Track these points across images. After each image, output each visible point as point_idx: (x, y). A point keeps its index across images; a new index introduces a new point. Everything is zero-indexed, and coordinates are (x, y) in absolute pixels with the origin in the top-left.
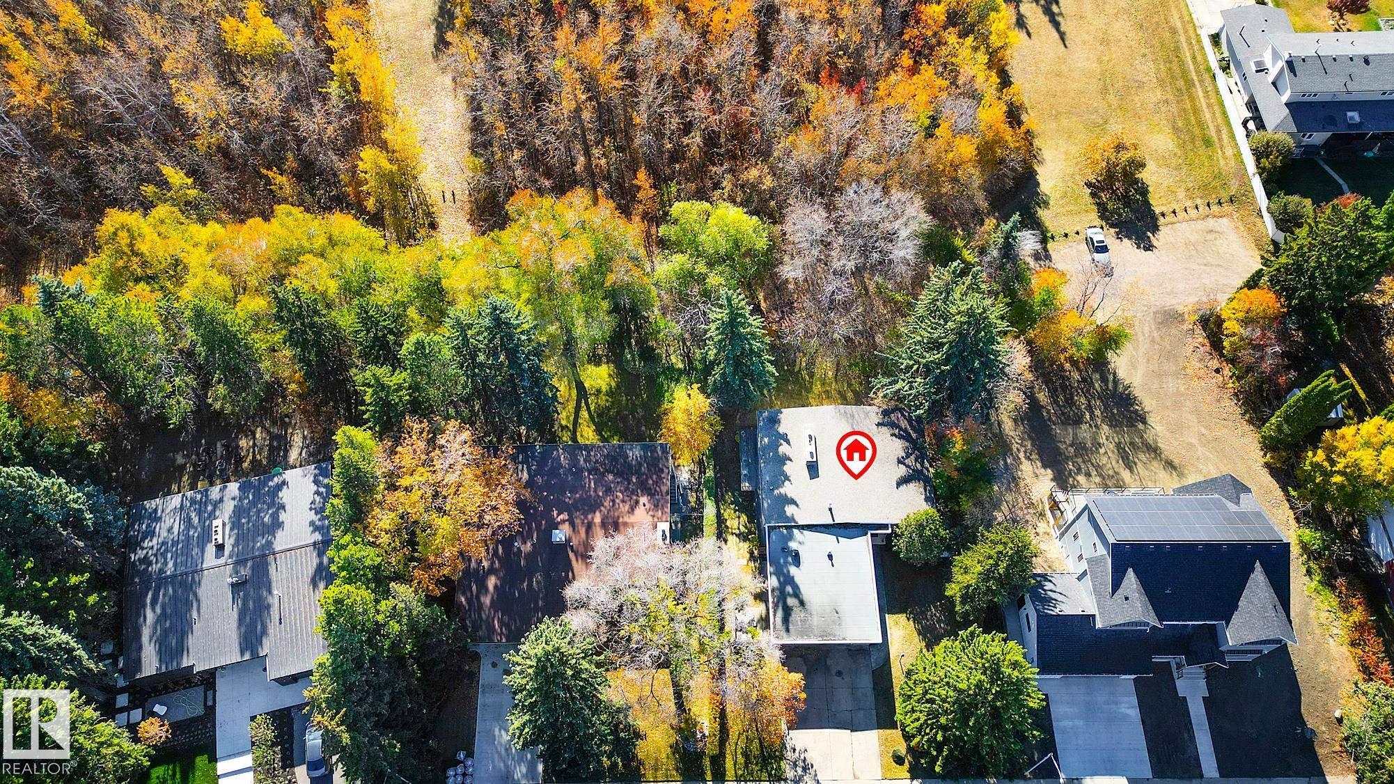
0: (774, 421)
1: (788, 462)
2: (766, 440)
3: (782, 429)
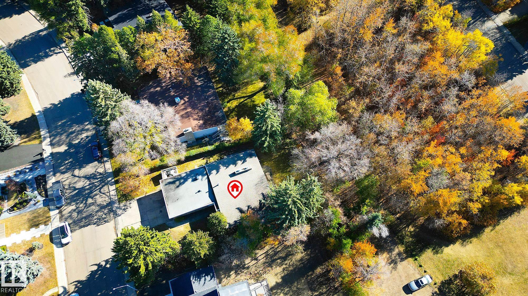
0: (251, 156)
1: (234, 165)
2: (242, 155)
3: (248, 159)
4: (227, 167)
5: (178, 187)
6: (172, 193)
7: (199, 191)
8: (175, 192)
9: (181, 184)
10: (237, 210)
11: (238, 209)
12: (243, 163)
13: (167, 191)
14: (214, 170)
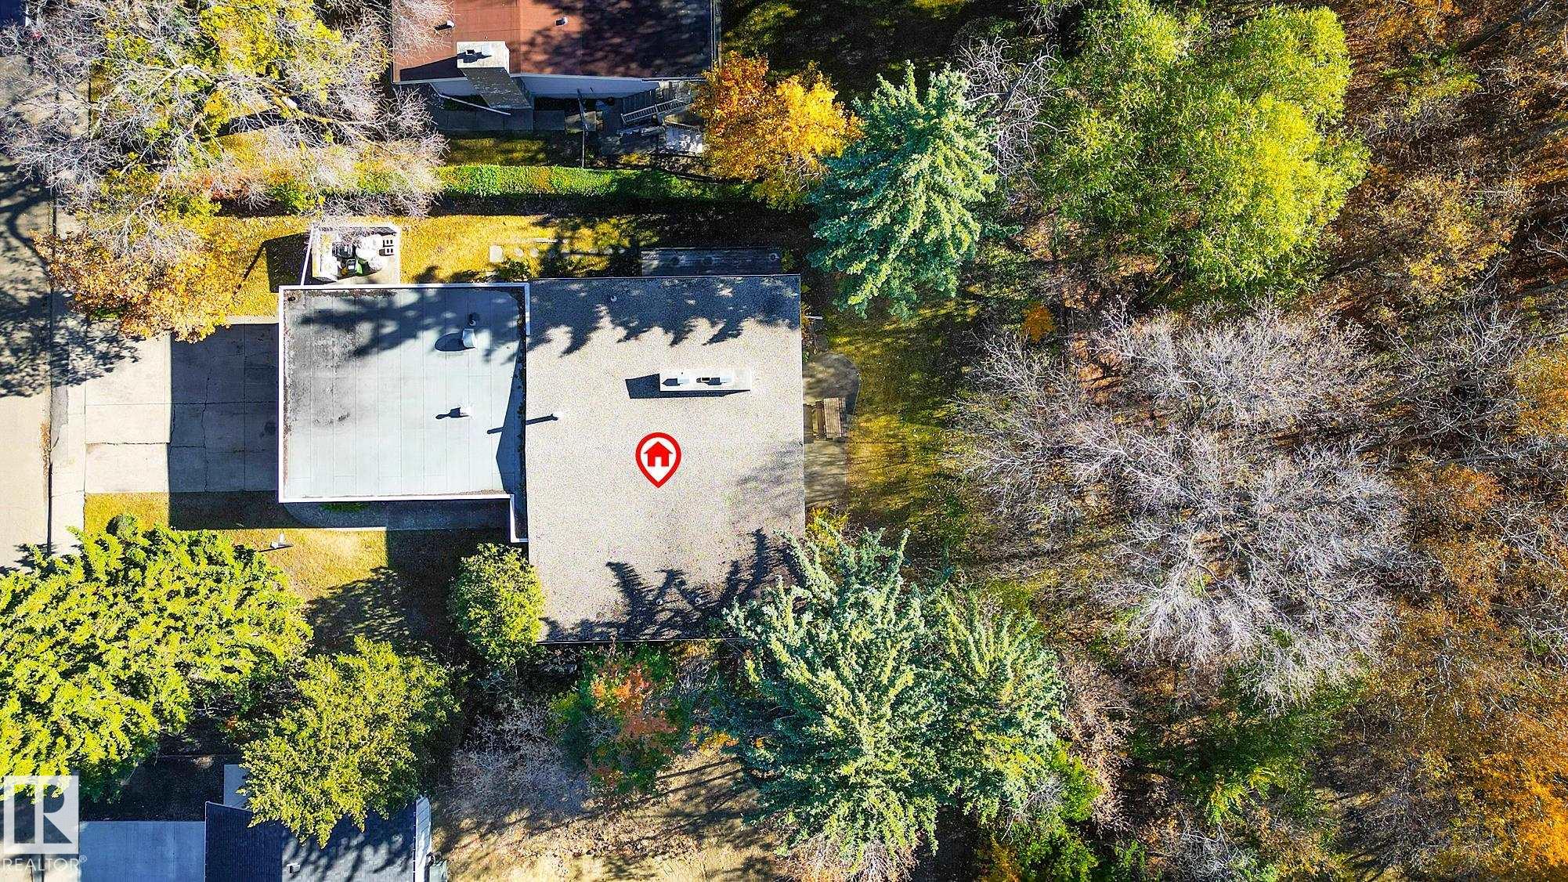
0: (771, 311)
1: (671, 336)
2: (726, 292)
3: (749, 326)
4: (633, 334)
5: (361, 352)
6: (325, 375)
7: (455, 413)
8: (342, 373)
9: (380, 343)
10: (609, 573)
11: (618, 568)
12: (716, 339)
13: (301, 352)
14: (564, 329)
